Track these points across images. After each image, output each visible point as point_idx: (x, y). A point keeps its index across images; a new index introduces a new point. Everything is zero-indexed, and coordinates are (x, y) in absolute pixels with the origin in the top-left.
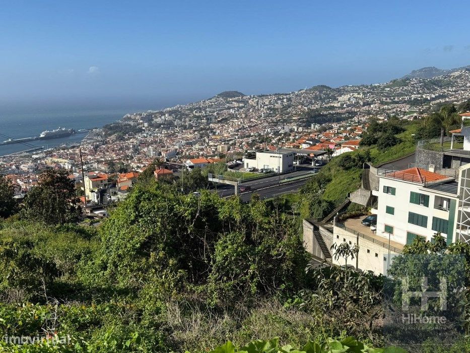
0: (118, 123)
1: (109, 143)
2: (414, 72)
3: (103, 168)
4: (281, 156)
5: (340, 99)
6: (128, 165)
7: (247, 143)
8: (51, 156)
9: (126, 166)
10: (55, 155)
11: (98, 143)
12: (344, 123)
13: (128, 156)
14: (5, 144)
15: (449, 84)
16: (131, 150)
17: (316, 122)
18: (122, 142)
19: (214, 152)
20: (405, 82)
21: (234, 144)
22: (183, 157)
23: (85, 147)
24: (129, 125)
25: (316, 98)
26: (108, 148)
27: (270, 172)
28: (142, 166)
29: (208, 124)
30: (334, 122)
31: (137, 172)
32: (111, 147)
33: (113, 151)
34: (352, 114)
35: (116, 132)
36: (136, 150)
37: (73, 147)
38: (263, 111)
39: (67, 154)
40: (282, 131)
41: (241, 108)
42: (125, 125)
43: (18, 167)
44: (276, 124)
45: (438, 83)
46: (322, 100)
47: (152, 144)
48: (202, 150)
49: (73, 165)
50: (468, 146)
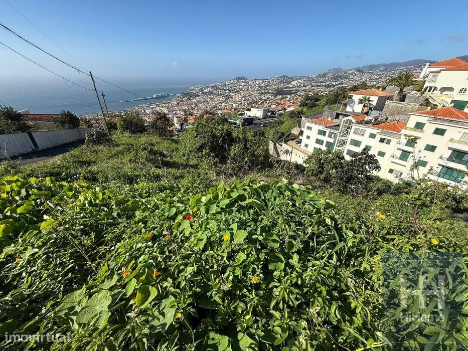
0: (188, 92)
1: (184, 101)
2: (330, 70)
3: (182, 113)
4: (262, 110)
5: (292, 83)
7: (247, 103)
9: (192, 112)
10: (160, 106)
11: (179, 101)
12: (293, 96)
13: (192, 108)
15: (346, 77)
16: (194, 105)
17: (280, 94)
18: (190, 101)
19: (231, 107)
20: (324, 75)
21: (241, 104)
22: (217, 109)
23: (173, 103)
24: (193, 93)
25: (281, 82)
27: (257, 118)
28: (199, 113)
29: (229, 93)
30: (288, 94)
31: (196, 116)
32: (185, 103)
33: (186, 105)
34: (297, 91)
35: (187, 96)
36: (196, 105)
37: (168, 103)
38: (256, 87)
39: (166, 106)
40: (264, 98)
41: (245, 85)
42: (191, 93)
43: (145, 111)
44: (261, 94)
45: (341, 77)
46: (284, 83)
47: (203, 102)
48: (226, 106)
49: (169, 111)
50: (349, 109)
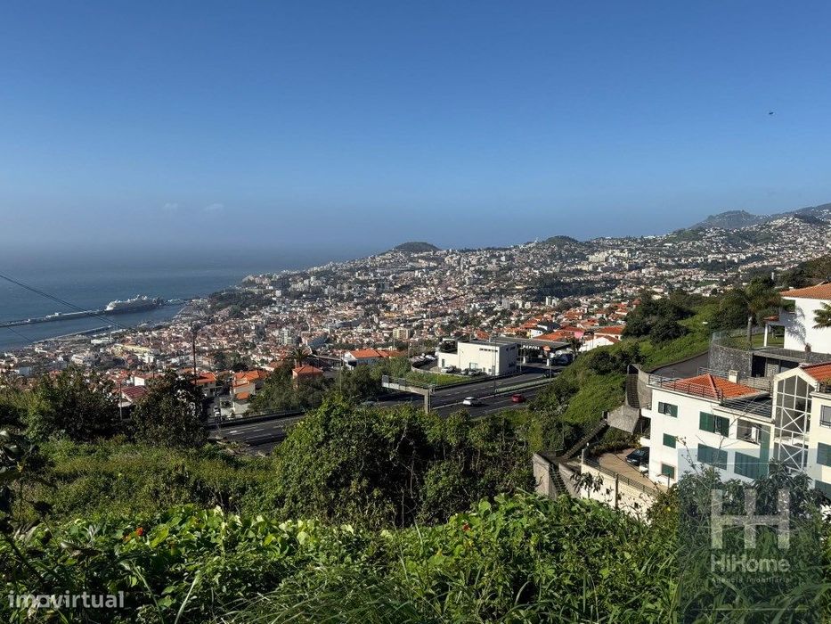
0: (234, 290)
1: (218, 323)
2: (711, 217)
3: (206, 363)
4: (498, 348)
5: (591, 258)
6: (248, 358)
7: (442, 326)
8: (123, 342)
9: (244, 359)
10: (128, 340)
11: (199, 322)
12: (598, 298)
13: (247, 344)
14: (48, 320)
15: (769, 239)
16: (253, 334)
17: (554, 294)
18: (238, 320)
19: (387, 339)
20: (697, 233)
21: (421, 327)
22: (338, 347)
23: (178, 327)
24: (252, 293)
25: (553, 256)
26: (216, 330)
27: (480, 374)
28: (270, 359)
29: (379, 294)
30: (582, 295)
31: (263, 370)
32: (220, 328)
33: (223, 335)
34: (612, 283)
35: (230, 304)
36: (261, 334)
37: (159, 328)
38: (468, 275)
39: (148, 339)
40: (498, 308)
41: (433, 269)
42: (244, 294)
43: (67, 359)
44: (489, 295)
45: (752, 238)
46: (564, 260)
47: (287, 324)
48: (368, 335)
49: (157, 356)
50: (791, 343)
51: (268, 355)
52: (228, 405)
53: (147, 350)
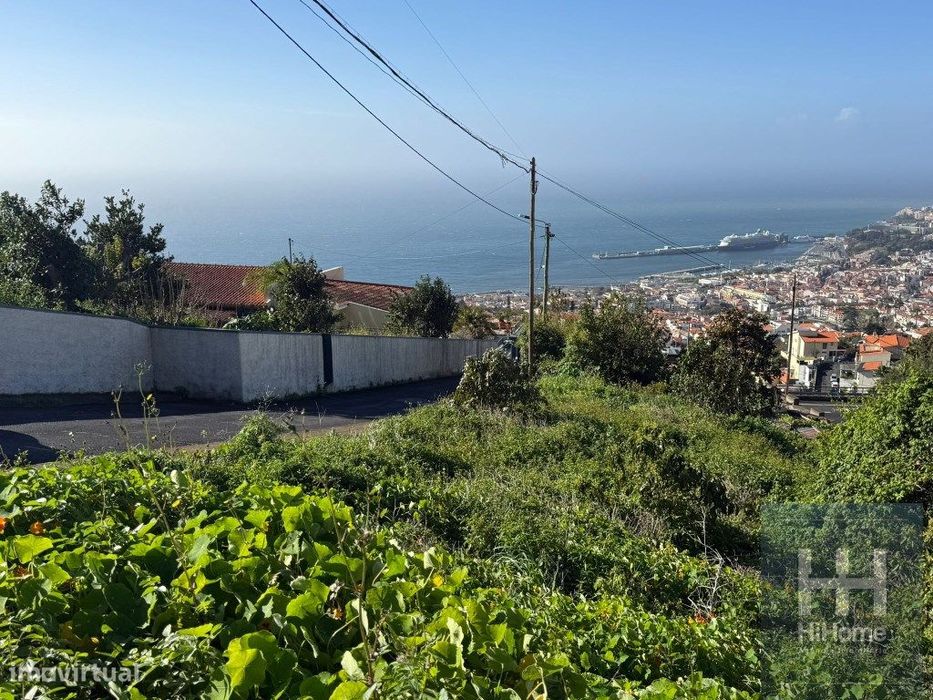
0: (882, 227)
1: (855, 269)
3: (831, 319)
6: (890, 319)
8: (734, 284)
9: (884, 319)
10: (741, 282)
11: (829, 266)
13: (891, 300)
16: (901, 287)
18: (883, 267)
23: (802, 271)
24: (906, 232)
26: (851, 278)
28: (921, 323)
31: (906, 336)
32: (857, 276)
33: (860, 285)
35: (875, 245)
36: (913, 288)
37: (779, 270)
39: (764, 283)
42: (895, 233)
43: (671, 298)
49: (772, 305)
51: (921, 318)
52: (849, 375)
53: (761, 296)
